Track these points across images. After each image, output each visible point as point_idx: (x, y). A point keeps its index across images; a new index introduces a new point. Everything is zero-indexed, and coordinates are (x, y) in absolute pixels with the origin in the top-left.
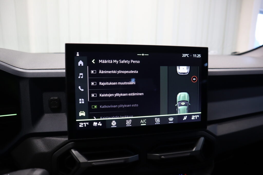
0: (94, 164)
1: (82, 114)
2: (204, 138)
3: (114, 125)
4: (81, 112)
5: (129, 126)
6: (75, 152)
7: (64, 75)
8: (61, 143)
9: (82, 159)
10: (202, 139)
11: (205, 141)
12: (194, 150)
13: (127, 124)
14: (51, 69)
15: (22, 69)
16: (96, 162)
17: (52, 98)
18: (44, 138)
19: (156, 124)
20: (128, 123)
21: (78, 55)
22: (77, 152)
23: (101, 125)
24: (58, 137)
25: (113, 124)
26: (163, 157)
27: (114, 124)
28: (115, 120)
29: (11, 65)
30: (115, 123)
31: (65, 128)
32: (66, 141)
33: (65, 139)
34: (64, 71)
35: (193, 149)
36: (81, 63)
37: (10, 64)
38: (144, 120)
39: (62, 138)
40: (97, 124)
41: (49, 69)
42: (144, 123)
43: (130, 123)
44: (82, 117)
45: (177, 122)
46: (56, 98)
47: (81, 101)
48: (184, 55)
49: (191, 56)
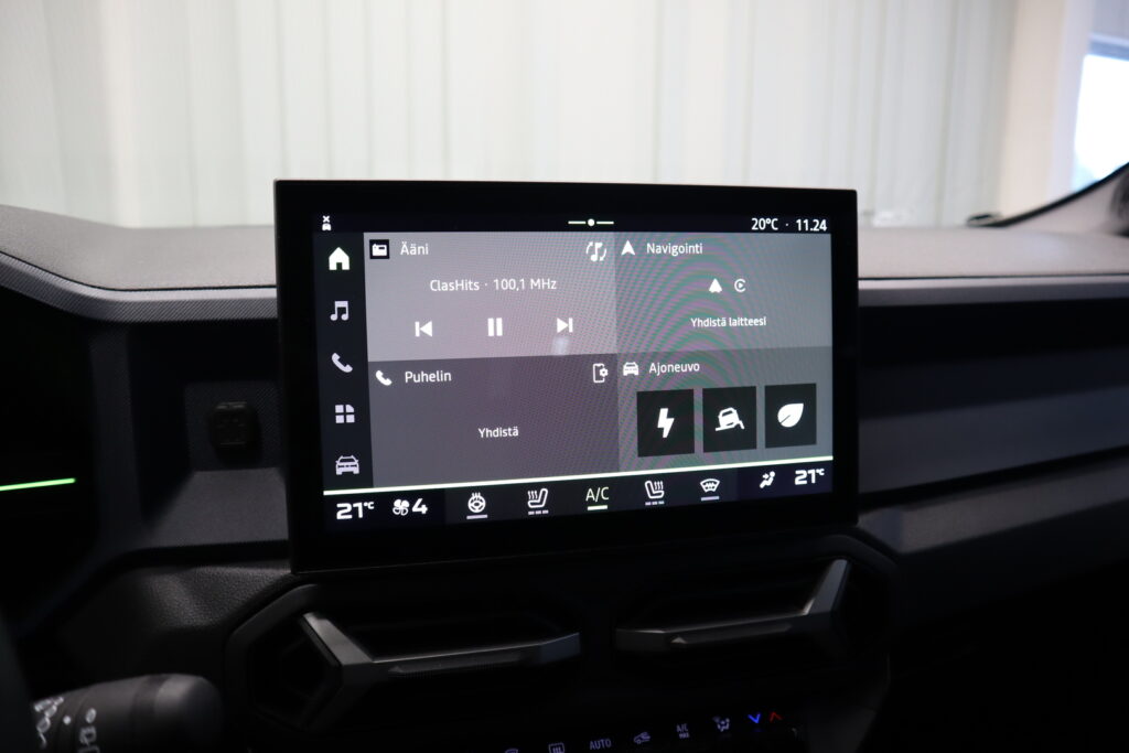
0: (397, 669)
1: (347, 466)
2: (849, 561)
3: (477, 511)
4: (342, 461)
5: (538, 512)
6: (317, 625)
7: (273, 312)
8: (263, 586)
9: (348, 653)
10: (839, 568)
11: (852, 576)
12: (807, 611)
13: (532, 504)
14: (216, 285)
15: (99, 288)
17: (222, 407)
18: (193, 570)
19: (648, 504)
20: (537, 503)
21: (327, 227)
22: (327, 624)
23: (424, 509)
24: (251, 566)
25: (473, 504)
26: (678, 640)
27: (477, 508)
28: (483, 491)
29: (54, 271)
30: (481, 504)
32: (284, 579)
34: (273, 293)
35: (802, 607)
36: (339, 259)
37: (50, 269)
38: (602, 491)
39: (268, 567)
40: (410, 508)
41: (206, 285)
42: (601, 502)
43: (541, 503)
44: (349, 481)
45: (733, 497)
46: (240, 406)
47: (344, 414)
48: (760, 223)
49: (787, 227)
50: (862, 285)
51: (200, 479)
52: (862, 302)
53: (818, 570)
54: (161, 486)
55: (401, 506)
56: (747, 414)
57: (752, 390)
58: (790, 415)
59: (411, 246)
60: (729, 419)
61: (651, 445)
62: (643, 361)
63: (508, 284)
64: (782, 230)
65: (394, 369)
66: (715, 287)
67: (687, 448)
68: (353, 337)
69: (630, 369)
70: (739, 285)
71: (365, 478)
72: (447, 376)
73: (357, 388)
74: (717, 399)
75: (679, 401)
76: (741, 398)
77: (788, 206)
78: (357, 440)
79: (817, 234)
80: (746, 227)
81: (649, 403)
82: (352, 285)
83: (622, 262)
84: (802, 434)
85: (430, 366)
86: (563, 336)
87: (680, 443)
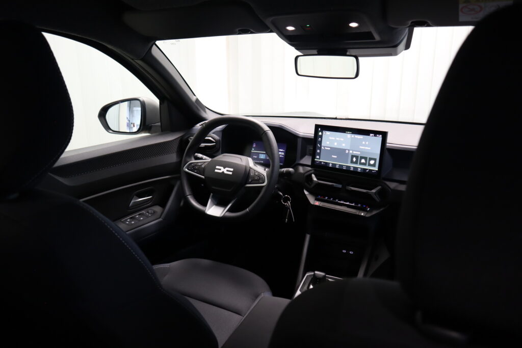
1: (318, 157)
2: (381, 186)
5: (337, 167)
6: (313, 175)
7: (313, 138)
8: (308, 170)
9: (315, 179)
10: (379, 187)
11: (381, 188)
12: (372, 191)
15: (298, 132)
16: (320, 182)
18: (303, 167)
19: (351, 170)
21: (319, 130)
23: (325, 164)
24: (308, 167)
27: (330, 165)
28: (332, 164)
31: (309, 163)
33: (310, 168)
34: (313, 135)
36: (320, 134)
38: (345, 167)
44: (318, 159)
45: (362, 172)
47: (318, 151)
48: (371, 135)
49: (375, 136)
50: (387, 144)
51: (307, 156)
52: (387, 147)
53: (376, 186)
54: (302, 157)
55: (322, 163)
56: (366, 161)
57: (367, 158)
58: (372, 162)
59: (328, 133)
60: (363, 161)
61: (352, 162)
62: (353, 151)
63: (338, 139)
64: (374, 136)
65: (324, 147)
66: (364, 143)
67: (357, 164)
68: (320, 143)
69: (351, 152)
70: (367, 143)
71: (319, 159)
72: (329, 149)
73: (320, 148)
74: (362, 158)
75: (357, 157)
76: (365, 158)
77: (376, 133)
78: (319, 154)
79: (379, 138)
80: (369, 135)
81: (353, 156)
82: (321, 137)
83: (352, 138)
84: (374, 165)
85: (327, 147)
86: (343, 146)
87: (356, 163)
